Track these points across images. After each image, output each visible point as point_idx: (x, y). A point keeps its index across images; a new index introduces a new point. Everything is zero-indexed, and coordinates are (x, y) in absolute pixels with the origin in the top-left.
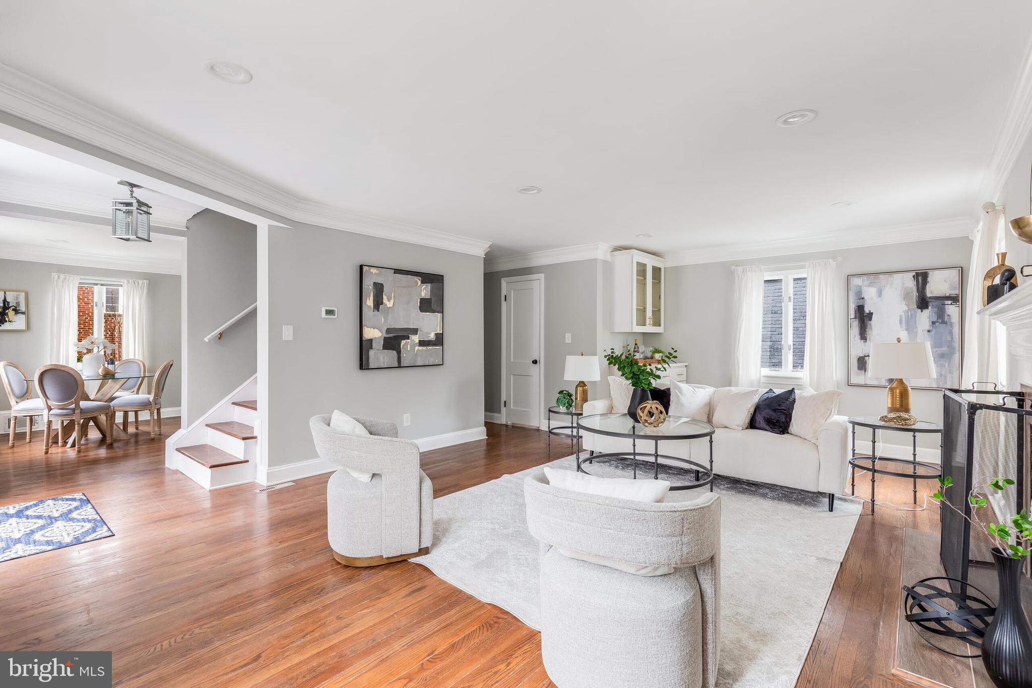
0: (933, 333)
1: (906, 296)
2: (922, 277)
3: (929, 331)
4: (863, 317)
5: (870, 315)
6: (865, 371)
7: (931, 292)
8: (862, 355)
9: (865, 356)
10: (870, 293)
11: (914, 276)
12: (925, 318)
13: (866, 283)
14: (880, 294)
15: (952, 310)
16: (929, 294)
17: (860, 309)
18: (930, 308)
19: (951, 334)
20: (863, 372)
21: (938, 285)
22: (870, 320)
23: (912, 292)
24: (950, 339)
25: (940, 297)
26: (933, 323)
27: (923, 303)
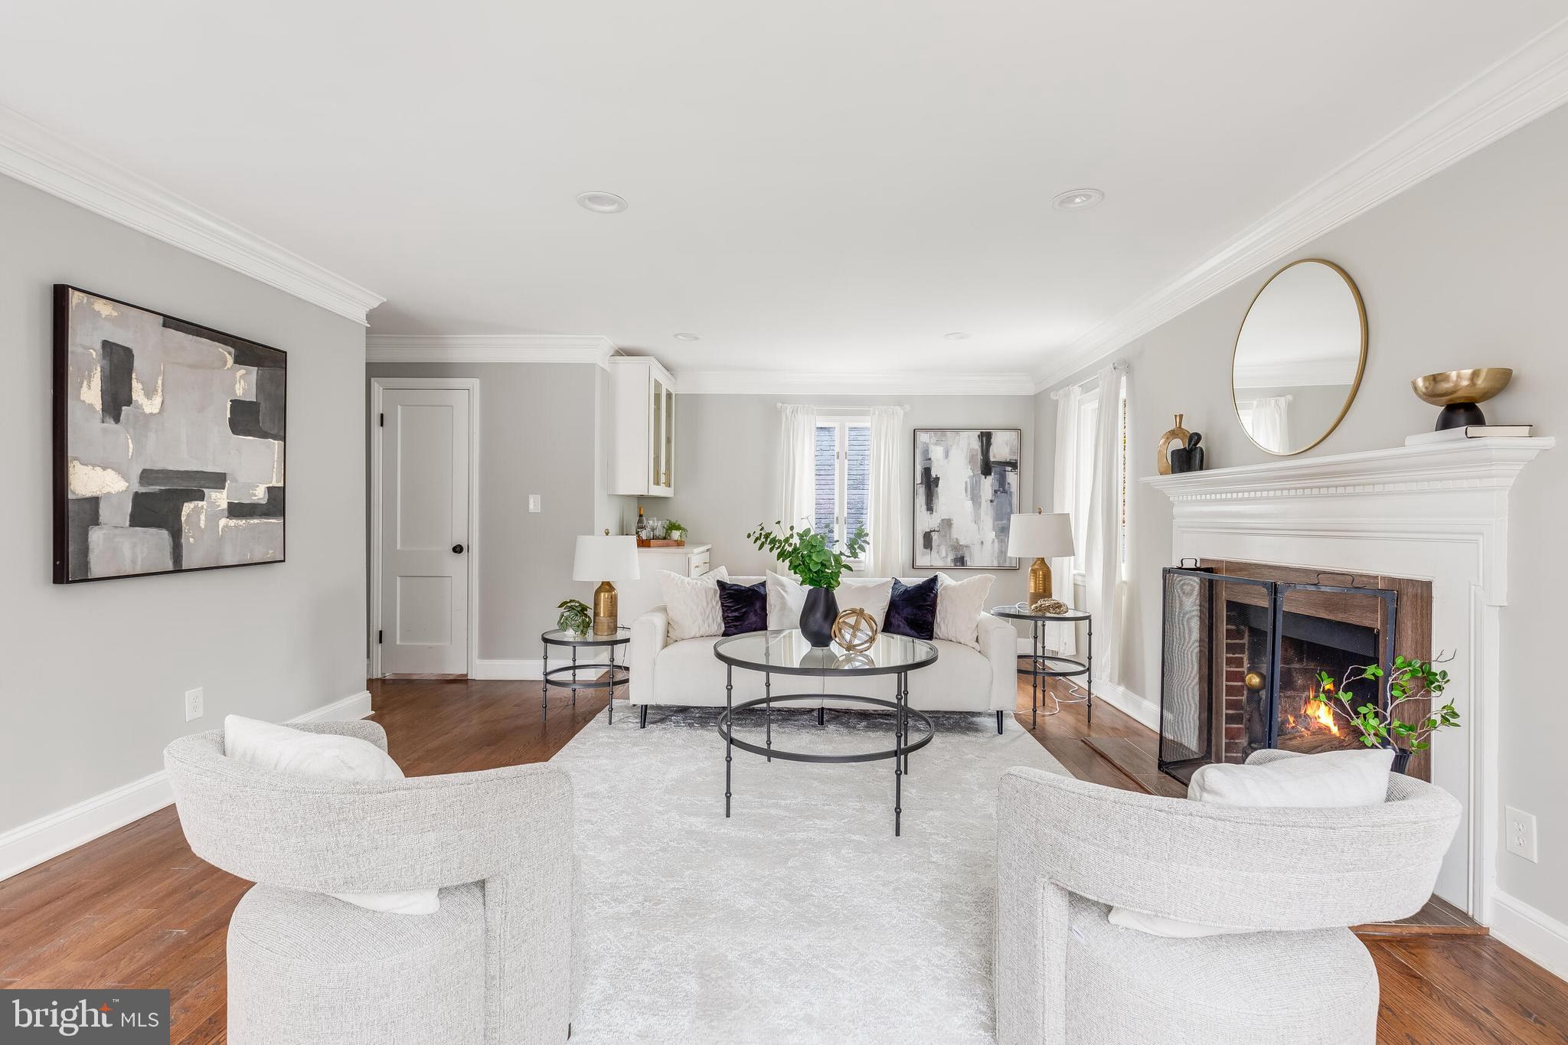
0: (995, 503)
1: (972, 460)
2: (986, 438)
3: (991, 501)
4: (930, 483)
5: (937, 479)
6: (931, 550)
7: (994, 457)
8: (928, 530)
9: (931, 531)
10: (937, 453)
11: (979, 436)
12: (988, 484)
13: (934, 440)
14: (947, 456)
15: (1012, 477)
16: (992, 459)
17: (927, 471)
18: (993, 474)
19: (1010, 504)
20: (929, 551)
21: (1000, 450)
22: (937, 486)
23: (977, 455)
24: (1009, 511)
25: (1001, 462)
26: (996, 492)
27: (987, 468)
